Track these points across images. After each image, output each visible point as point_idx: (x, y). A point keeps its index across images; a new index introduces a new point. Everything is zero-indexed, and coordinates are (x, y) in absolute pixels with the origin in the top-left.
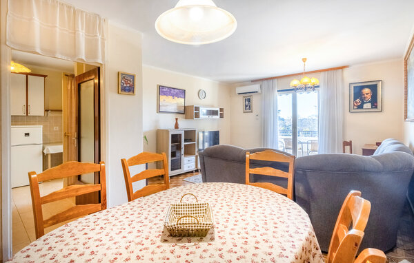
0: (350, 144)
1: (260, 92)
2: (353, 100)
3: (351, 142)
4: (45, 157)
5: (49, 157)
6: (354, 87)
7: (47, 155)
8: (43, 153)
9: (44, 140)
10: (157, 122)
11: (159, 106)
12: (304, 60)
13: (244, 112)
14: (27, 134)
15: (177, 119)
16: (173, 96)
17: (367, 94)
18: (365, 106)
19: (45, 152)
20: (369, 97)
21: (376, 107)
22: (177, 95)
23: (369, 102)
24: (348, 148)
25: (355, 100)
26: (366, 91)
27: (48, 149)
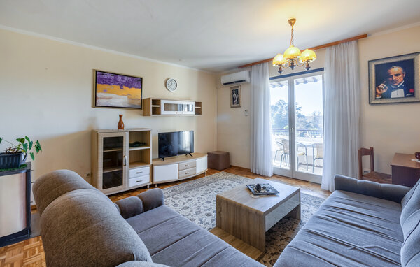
0: (370, 152)
1: (248, 80)
2: (374, 85)
3: (372, 149)
6: (376, 66)
10: (93, 119)
11: (95, 98)
12: (292, 22)
13: (232, 107)
15: (121, 116)
16: (121, 85)
17: (397, 75)
18: (394, 94)
20: (400, 79)
21: (413, 95)
22: (129, 85)
23: (401, 87)
24: (367, 159)
25: (377, 85)
26: (396, 70)
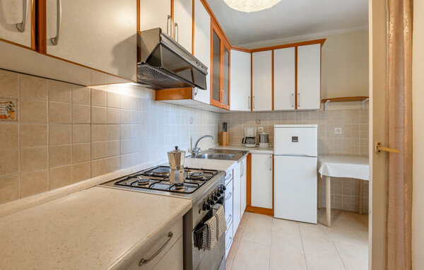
4: (321, 180)
5: (329, 182)
7: (324, 177)
8: (319, 174)
9: (319, 149)
14: (295, 139)
19: (321, 172)
27: (326, 167)
